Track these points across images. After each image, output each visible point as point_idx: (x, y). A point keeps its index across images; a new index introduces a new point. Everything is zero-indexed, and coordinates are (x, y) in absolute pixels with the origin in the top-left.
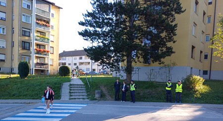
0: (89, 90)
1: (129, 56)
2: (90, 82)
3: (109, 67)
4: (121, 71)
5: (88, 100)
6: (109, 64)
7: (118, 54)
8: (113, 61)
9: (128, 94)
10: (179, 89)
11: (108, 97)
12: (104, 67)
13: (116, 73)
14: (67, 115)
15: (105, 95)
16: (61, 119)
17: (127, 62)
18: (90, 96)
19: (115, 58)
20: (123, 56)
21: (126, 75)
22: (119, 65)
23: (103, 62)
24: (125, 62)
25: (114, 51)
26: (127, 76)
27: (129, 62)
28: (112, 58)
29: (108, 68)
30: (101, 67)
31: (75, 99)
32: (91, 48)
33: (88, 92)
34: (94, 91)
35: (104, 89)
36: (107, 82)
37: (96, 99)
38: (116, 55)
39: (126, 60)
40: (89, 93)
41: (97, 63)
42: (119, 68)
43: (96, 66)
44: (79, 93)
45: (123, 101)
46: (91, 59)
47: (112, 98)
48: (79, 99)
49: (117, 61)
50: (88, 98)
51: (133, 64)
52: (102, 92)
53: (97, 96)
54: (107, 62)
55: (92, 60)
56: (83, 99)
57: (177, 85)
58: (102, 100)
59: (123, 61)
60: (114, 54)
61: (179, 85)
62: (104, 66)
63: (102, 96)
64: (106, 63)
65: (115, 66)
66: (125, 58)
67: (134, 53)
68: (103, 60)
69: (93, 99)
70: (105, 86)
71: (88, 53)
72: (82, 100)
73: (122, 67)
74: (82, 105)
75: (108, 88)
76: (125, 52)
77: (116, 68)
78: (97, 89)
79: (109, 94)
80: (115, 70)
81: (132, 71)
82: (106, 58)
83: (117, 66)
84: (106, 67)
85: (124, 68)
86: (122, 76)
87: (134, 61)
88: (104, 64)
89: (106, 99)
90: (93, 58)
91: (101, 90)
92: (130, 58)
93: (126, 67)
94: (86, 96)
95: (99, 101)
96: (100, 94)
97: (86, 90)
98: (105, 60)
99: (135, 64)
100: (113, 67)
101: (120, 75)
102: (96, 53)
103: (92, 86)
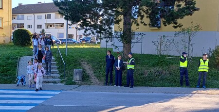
0: (63, 69)
1: (127, 14)
2: (64, 56)
3: (94, 31)
4: (115, 39)
5: (62, 85)
6: (95, 27)
7: (110, 11)
8: (101, 22)
9: (124, 75)
10: (204, 67)
11: (94, 79)
12: (88, 32)
13: (107, 42)
15: (89, 76)
17: (125, 24)
18: (66, 79)
19: (105, 17)
20: (118, 13)
21: (121, 44)
22: (110, 28)
23: (85, 24)
24: (121, 24)
26: (124, 47)
27: (127, 24)
28: (101, 18)
29: (93, 33)
30: (82, 31)
33: (61, 72)
34: (72, 69)
35: (88, 68)
36: (93, 57)
37: (74, 83)
38: (106, 12)
39: (123, 20)
40: (63, 74)
41: (75, 26)
42: (111, 34)
43: (75, 30)
45: (117, 85)
46: (66, 18)
47: (100, 80)
49: (109, 22)
50: (62, 82)
51: (134, 27)
52: (84, 71)
53: (76, 78)
54: (93, 23)
55: (67, 20)
56: (55, 82)
57: (201, 60)
58: (86, 84)
59: (118, 22)
60: (103, 10)
61: (204, 61)
62: (87, 30)
63: (85, 78)
64: (91, 26)
65: (104, 30)
66: (121, 17)
67: (135, 9)
68: (85, 20)
69: (70, 82)
70: (88, 62)
71: (60, 8)
72: (53, 84)
73: (116, 32)
75: (94, 66)
76: (121, 8)
77: (106, 33)
78: (75, 66)
79: (95, 76)
80: (105, 38)
81: (132, 38)
82: (90, 18)
83: (108, 31)
84: (91, 32)
85: (119, 34)
86: (117, 47)
87: (135, 23)
88: (87, 26)
89: (90, 84)
90: (69, 17)
91: (83, 69)
92: (128, 17)
93: (122, 32)
94: (59, 78)
95: (79, 85)
96: (81, 75)
97: (58, 68)
98: (88, 21)
99: (137, 27)
100: (102, 31)
101: (112, 44)
102: (74, 8)
103: (68, 62)
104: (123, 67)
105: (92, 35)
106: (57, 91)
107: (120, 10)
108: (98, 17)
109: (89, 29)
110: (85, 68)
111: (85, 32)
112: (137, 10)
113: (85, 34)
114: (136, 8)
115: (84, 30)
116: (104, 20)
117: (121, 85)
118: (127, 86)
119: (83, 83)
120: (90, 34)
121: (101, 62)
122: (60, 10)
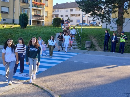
0: (79, 41)
1: (121, 7)
2: (80, 33)
4: (112, 23)
5: (78, 50)
6: (100, 15)
7: (110, 6)
8: (104, 12)
11: (98, 47)
12: (95, 19)
13: (107, 24)
14: (60, 62)
15: (94, 45)
16: (55, 65)
17: (119, 13)
18: (81, 46)
19: (107, 9)
20: (115, 7)
21: (116, 26)
22: (109, 16)
24: (117, 13)
26: (118, 28)
27: (121, 14)
28: (104, 10)
29: (98, 19)
30: (92, 18)
33: (78, 42)
34: (85, 41)
35: (94, 40)
36: (97, 34)
37: (86, 49)
39: (118, 11)
40: (79, 43)
41: (89, 15)
42: (109, 19)
45: (112, 51)
46: (83, 11)
47: (101, 48)
49: (108, 12)
50: (78, 48)
51: (125, 15)
52: (92, 42)
53: (87, 46)
54: (98, 13)
56: (74, 48)
58: (93, 50)
59: (114, 12)
60: (106, 5)
62: (94, 17)
63: (92, 46)
64: (97, 15)
65: (106, 17)
66: (117, 9)
67: (126, 4)
68: (94, 11)
69: (83, 48)
70: (95, 37)
71: (80, 5)
73: (113, 18)
74: (73, 54)
75: (97, 39)
76: (118, 3)
77: (106, 19)
78: (87, 39)
79: (98, 45)
80: (106, 22)
81: (124, 22)
82: (97, 10)
83: (108, 18)
84: (97, 19)
85: (115, 20)
86: (113, 28)
87: (126, 13)
88: (95, 15)
89: (95, 50)
90: (84, 10)
91: (91, 41)
92: (122, 9)
93: (117, 18)
94: (77, 46)
95: (89, 51)
96: (90, 44)
97: (76, 40)
98: (96, 12)
99: (127, 15)
100: (104, 18)
101: (110, 26)
102: (88, 5)
103: (83, 36)
104: (117, 40)
105: (97, 20)
106: (75, 53)
107: (116, 5)
108: (102, 10)
109: (96, 17)
110: (92, 41)
111: (94, 19)
112: (128, 4)
113: (94, 20)
114: (128, 3)
115: (93, 17)
116: (106, 11)
117: (115, 52)
118: (119, 52)
119: (91, 49)
120: (96, 20)
121: (102, 37)
122: (79, 6)
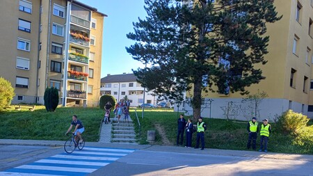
0: (139, 130)
1: (198, 82)
2: (140, 118)
3: (168, 97)
4: (186, 104)
5: (137, 144)
6: (168, 93)
7: (181, 80)
8: (173, 89)
9: (194, 136)
10: (265, 132)
11: (165, 140)
12: (161, 98)
13: (178, 106)
14: (104, 164)
15: (161, 137)
16: (95, 170)
17: (195, 91)
18: (141, 139)
19: (178, 85)
20: (189, 82)
21: (192, 109)
22: (183, 95)
23: (160, 91)
24: (192, 90)
25: (176, 75)
26: (194, 111)
27: (197, 91)
28: (173, 86)
29: (166, 99)
30: (157, 97)
31: (119, 141)
32: (143, 70)
33: (137, 132)
34: (146, 130)
35: (160, 130)
36: (166, 119)
37: (148, 143)
38: (178, 80)
39: (193, 88)
40: (139, 134)
41: (151, 92)
42: (182, 99)
43: (150, 96)
44: (125, 133)
46: (143, 86)
47: (171, 141)
48: (125, 141)
49: (180, 89)
50: (137, 142)
51: (203, 93)
52: (157, 133)
53: (150, 138)
54: (166, 90)
56: (131, 142)
57: (262, 125)
58: (158, 144)
59: (189, 89)
60: (175, 79)
62: (160, 96)
63: (157, 138)
64: (164, 92)
65: (176, 96)
66: (192, 85)
67: (204, 78)
68: (159, 87)
69: (144, 143)
70: (162, 124)
71: (138, 77)
72: (128, 143)
73: (186, 98)
74: (127, 151)
75: (165, 128)
76: (192, 77)
77: (177, 99)
78: (149, 128)
79: (166, 137)
80: (177, 103)
81: (201, 104)
82: (164, 86)
83: (180, 97)
85: (189, 100)
86: (187, 111)
87: (204, 90)
89: (162, 144)
91: (156, 131)
92: (198, 85)
93: (192, 98)
94: (135, 138)
95: (152, 145)
96: (154, 136)
97: (134, 129)
98: (162, 88)
99: (206, 94)
101: (183, 109)
103: (144, 124)
105: (165, 101)
106: (131, 150)
107: (191, 79)
112: (206, 79)
113: (159, 99)
116: (177, 87)
119: (156, 143)
121: (172, 124)
